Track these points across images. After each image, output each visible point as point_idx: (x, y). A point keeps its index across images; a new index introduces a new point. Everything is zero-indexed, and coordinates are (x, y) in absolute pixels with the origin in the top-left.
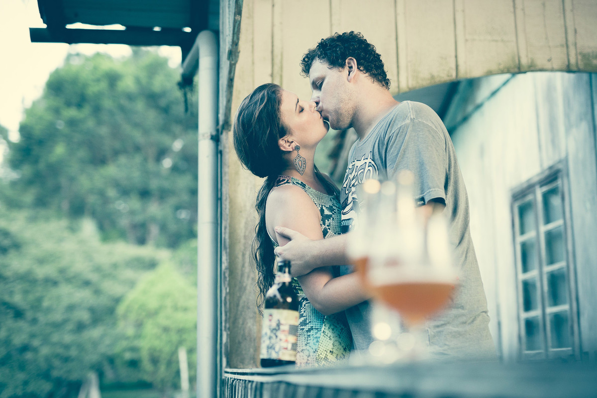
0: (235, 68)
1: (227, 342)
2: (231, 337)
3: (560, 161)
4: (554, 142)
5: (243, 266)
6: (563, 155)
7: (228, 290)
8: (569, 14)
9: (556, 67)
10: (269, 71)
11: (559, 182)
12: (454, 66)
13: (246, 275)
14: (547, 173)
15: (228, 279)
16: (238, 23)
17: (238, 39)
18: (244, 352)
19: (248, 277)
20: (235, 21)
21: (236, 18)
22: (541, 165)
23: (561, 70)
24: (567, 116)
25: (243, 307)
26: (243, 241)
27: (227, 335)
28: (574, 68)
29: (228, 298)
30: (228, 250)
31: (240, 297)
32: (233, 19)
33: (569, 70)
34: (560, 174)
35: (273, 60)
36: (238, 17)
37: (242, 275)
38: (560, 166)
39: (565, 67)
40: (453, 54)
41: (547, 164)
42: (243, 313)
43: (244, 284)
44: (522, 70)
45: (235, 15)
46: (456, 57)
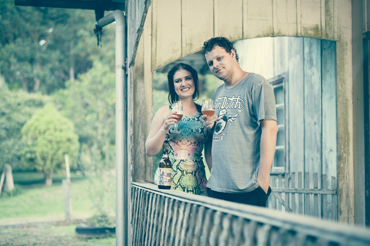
0: (140, 37)
1: (133, 169)
2: (134, 167)
3: (284, 73)
4: (282, 63)
5: (138, 132)
6: (286, 71)
7: (133, 145)
8: (298, 7)
9: (291, 34)
10: (151, 33)
11: (283, 84)
12: (241, 33)
13: (140, 137)
14: (277, 78)
15: (133, 140)
16: (145, 17)
17: (144, 24)
18: (139, 174)
19: (141, 138)
20: (143, 16)
21: (144, 15)
22: (274, 74)
23: (293, 36)
24: (290, 50)
25: (138, 152)
26: (138, 120)
27: (133, 166)
28: (299, 35)
29: (133, 149)
30: (133, 125)
31: (137, 147)
32: (142, 15)
33: (297, 36)
34: (284, 80)
35: (152, 27)
36: (145, 14)
37: (138, 137)
38: (284, 76)
39: (295, 34)
40: (242, 26)
41: (277, 74)
42: (138, 155)
43: (139, 141)
44: (274, 35)
45: (144, 13)
46: (243, 27)
